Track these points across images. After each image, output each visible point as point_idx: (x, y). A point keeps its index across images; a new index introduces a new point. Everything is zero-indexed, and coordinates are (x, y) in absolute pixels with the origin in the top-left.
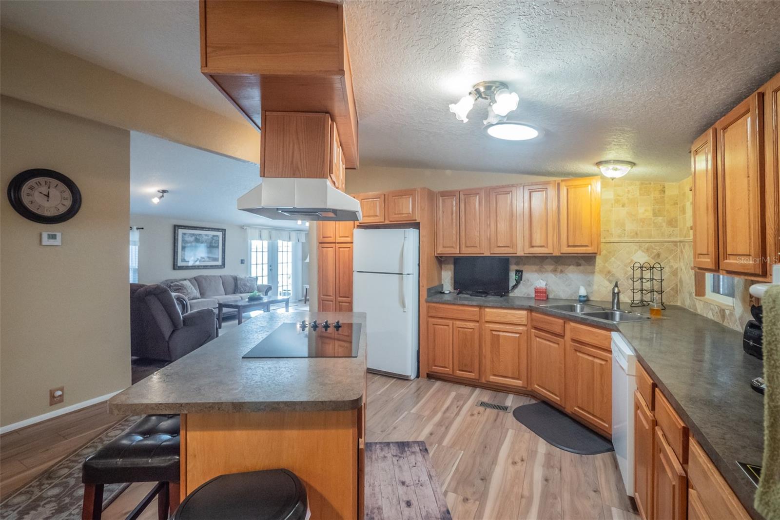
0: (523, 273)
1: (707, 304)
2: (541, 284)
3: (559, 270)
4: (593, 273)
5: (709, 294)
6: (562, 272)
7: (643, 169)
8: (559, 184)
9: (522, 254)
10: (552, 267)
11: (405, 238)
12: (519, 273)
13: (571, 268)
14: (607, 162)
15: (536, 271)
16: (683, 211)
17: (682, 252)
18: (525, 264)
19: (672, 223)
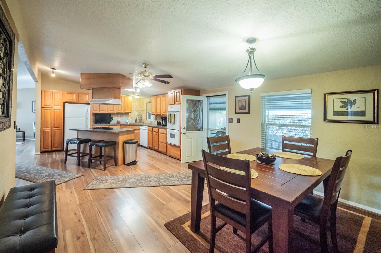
0: (114, 118)
1: (148, 121)
2: (119, 120)
3: (122, 116)
4: (128, 117)
5: (148, 120)
6: (122, 117)
7: (140, 97)
8: (124, 97)
9: (116, 113)
10: (120, 116)
11: (88, 107)
12: (112, 117)
13: (124, 116)
14: (136, 95)
15: (116, 117)
16: (144, 105)
17: (143, 112)
18: (114, 115)
19: (141, 107)
